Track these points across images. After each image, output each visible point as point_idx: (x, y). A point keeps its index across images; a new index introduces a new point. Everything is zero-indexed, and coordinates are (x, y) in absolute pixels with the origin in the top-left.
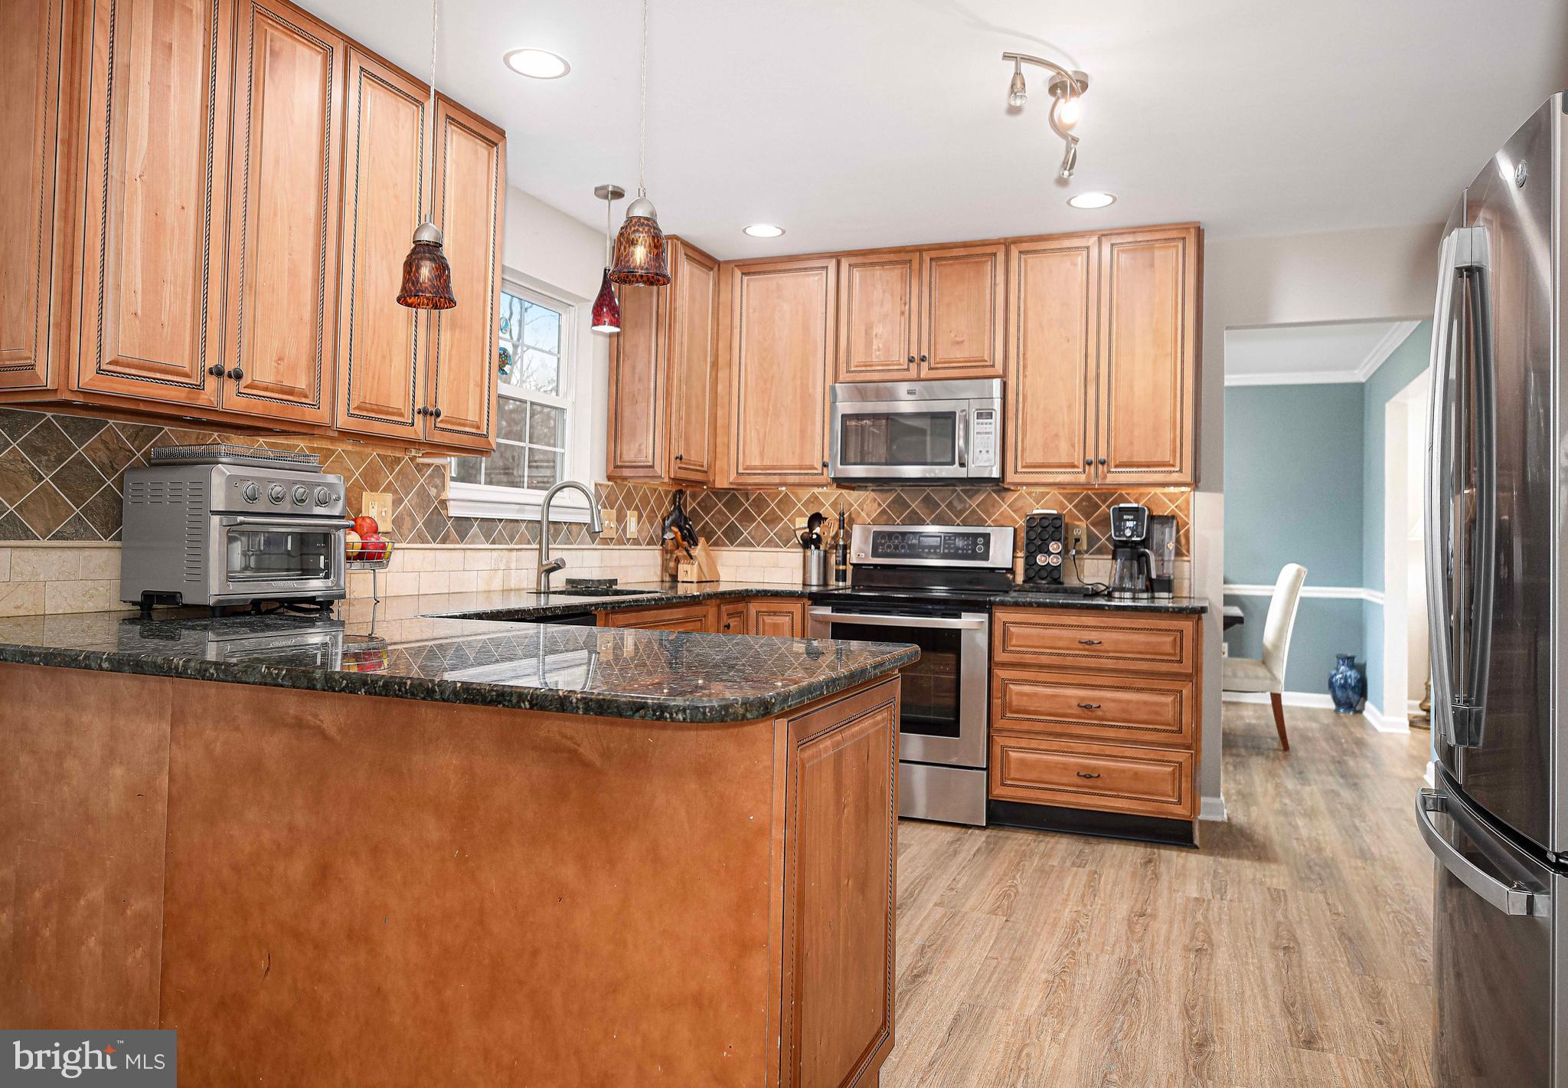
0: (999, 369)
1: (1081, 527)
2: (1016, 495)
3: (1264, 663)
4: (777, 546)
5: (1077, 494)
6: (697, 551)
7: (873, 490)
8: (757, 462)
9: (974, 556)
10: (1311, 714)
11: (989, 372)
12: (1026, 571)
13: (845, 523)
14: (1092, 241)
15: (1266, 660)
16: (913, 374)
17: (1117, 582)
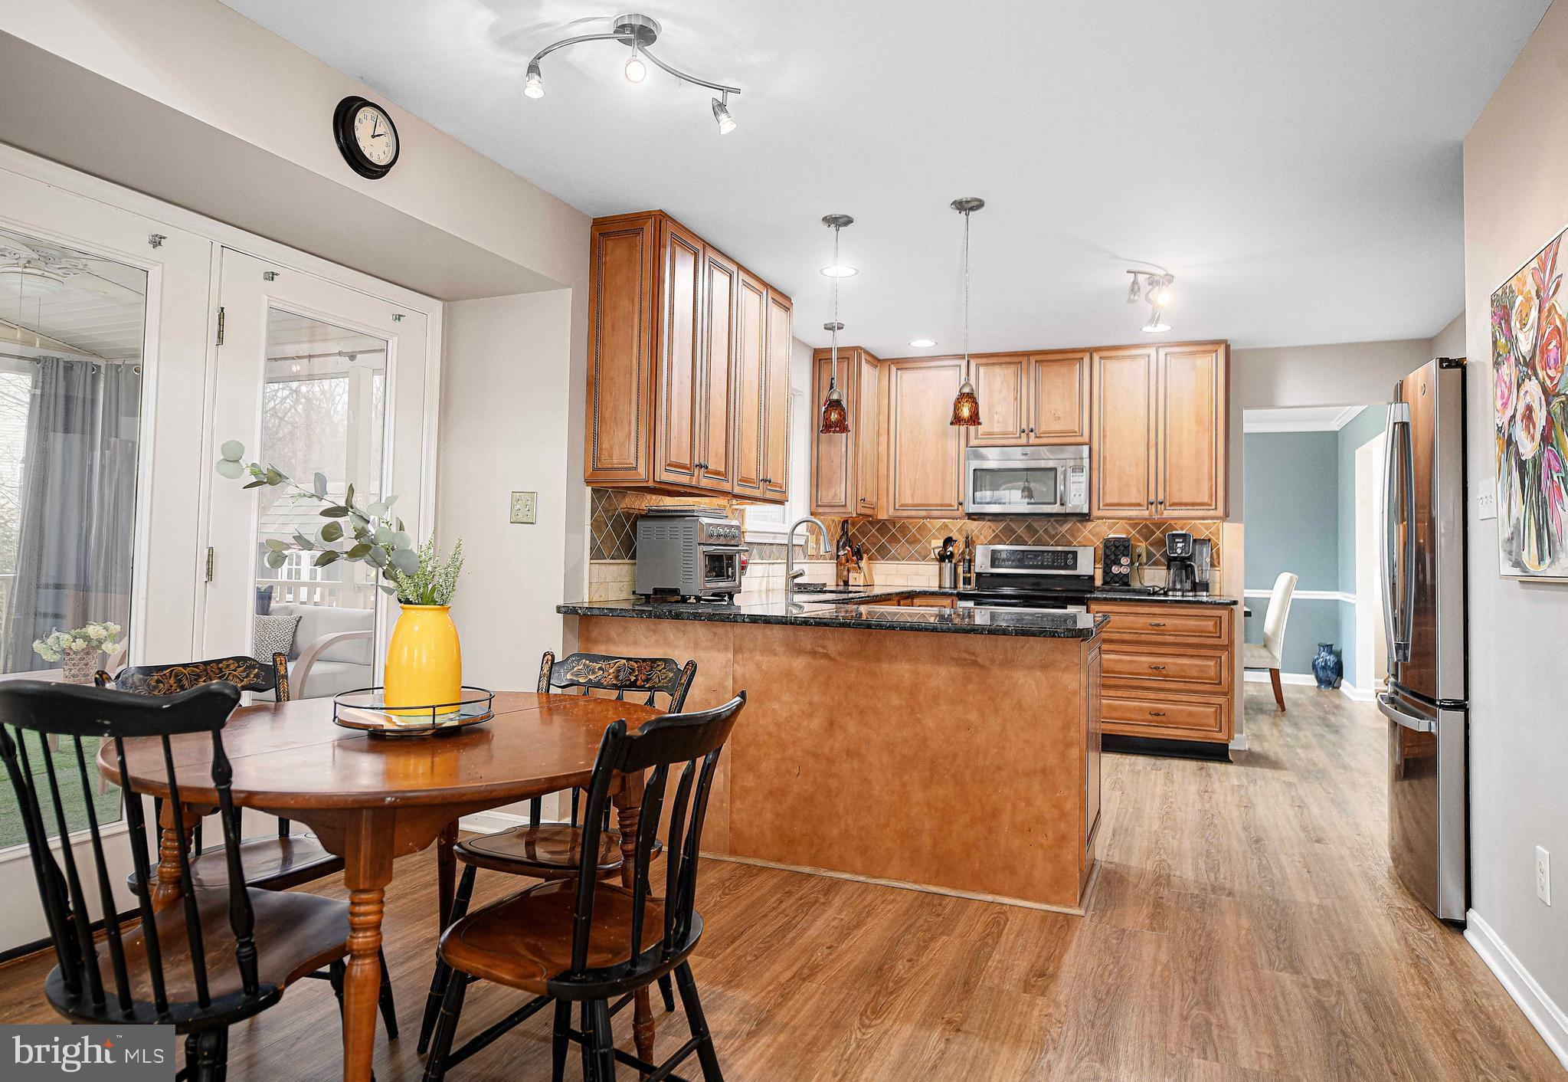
0: (1086, 438)
1: (1142, 547)
2: (1094, 524)
3: (1265, 646)
4: (917, 560)
5: (1138, 524)
6: (863, 564)
7: (989, 521)
8: (910, 501)
9: (1066, 567)
10: (1300, 689)
11: (1079, 440)
12: (1104, 577)
13: (969, 543)
14: (1152, 351)
15: (1266, 644)
16: (1024, 441)
17: (1171, 584)
